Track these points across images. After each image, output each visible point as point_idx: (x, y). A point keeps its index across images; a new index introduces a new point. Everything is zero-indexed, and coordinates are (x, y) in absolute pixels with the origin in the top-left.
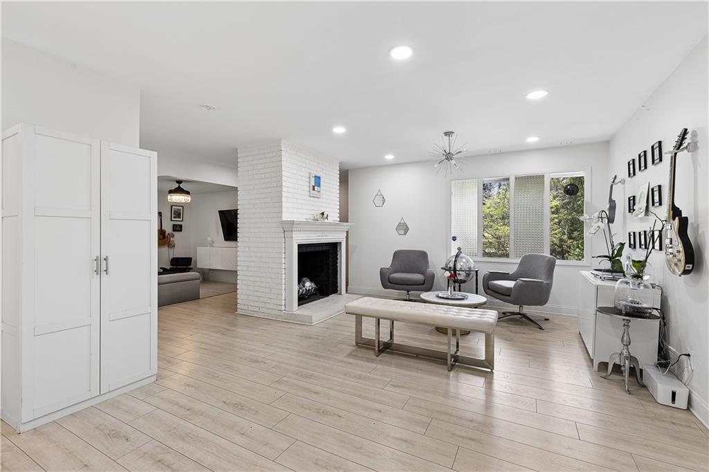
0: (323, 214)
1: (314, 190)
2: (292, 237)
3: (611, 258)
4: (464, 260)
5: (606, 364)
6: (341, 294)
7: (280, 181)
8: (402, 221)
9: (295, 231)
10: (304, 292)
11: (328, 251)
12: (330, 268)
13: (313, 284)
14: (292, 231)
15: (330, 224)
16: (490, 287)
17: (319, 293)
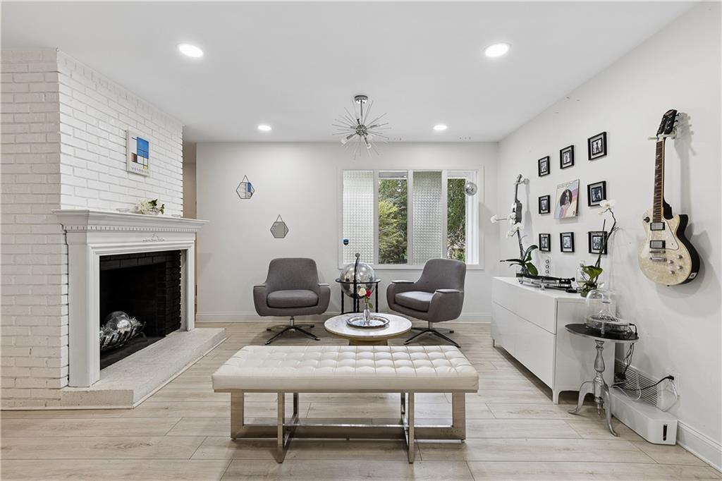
0: (154, 203)
1: (135, 160)
2: (86, 244)
3: (522, 262)
4: (364, 269)
5: (577, 393)
6: (186, 330)
7: (56, 132)
8: (279, 220)
9: (91, 231)
10: (115, 339)
11: (163, 264)
13: (134, 322)
14: (85, 231)
15: (167, 221)
16: (397, 301)
17: (147, 335)
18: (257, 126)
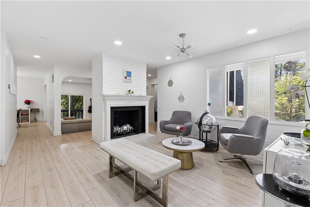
0: (130, 91)
1: (126, 79)
2: (106, 103)
4: (209, 118)
6: (145, 133)
8: (181, 95)
11: (138, 111)
12: (139, 119)
15: (137, 96)
17: (133, 132)
18: (165, 58)
